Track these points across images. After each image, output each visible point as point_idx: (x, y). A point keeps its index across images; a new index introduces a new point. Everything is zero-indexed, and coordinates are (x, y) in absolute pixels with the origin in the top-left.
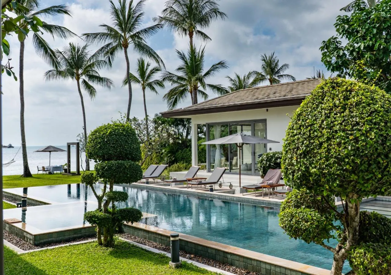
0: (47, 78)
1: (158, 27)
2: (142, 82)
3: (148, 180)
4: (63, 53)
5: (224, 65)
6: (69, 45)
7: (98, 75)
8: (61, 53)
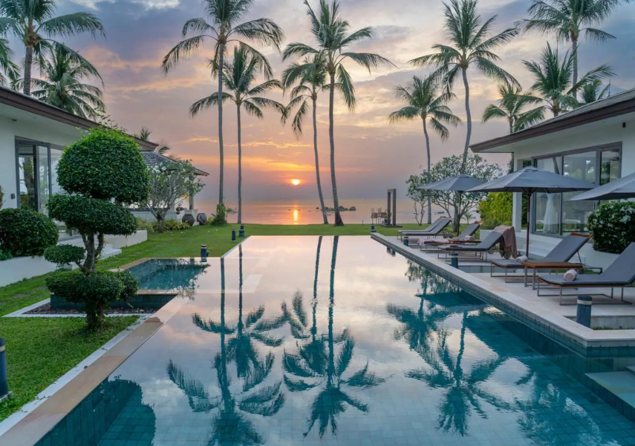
0: (391, 120)
1: (511, 34)
2: (509, 115)
3: (408, 237)
4: (405, 89)
5: (608, 72)
6: (413, 80)
7: (450, 113)
8: (403, 89)
